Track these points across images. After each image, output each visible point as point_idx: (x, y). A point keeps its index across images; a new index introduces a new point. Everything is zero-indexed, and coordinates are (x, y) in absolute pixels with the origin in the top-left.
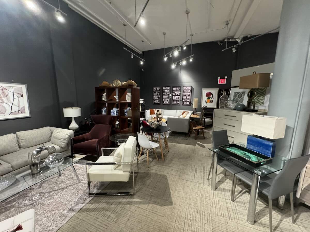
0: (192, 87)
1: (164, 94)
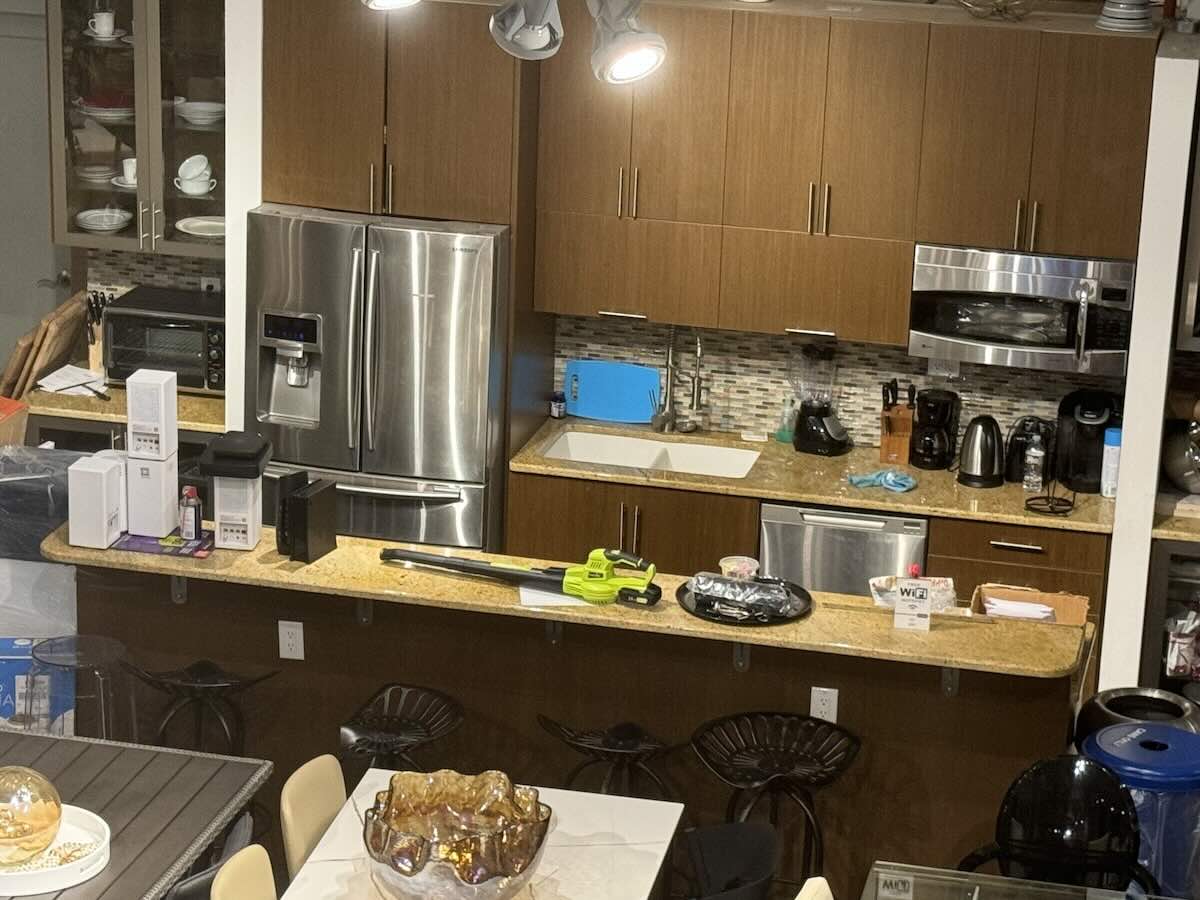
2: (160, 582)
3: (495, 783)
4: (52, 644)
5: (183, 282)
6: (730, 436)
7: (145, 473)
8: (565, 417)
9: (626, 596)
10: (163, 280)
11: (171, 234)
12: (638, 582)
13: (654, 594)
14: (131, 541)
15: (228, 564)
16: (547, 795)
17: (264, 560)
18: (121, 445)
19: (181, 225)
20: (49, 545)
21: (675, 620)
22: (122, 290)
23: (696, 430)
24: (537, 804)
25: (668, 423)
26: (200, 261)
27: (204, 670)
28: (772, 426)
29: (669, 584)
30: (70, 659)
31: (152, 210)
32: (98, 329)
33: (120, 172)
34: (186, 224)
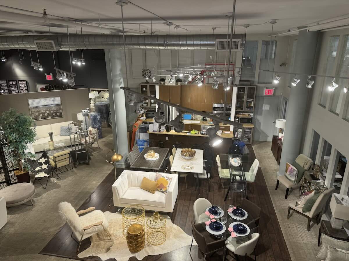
0: (26, 82)
1: (2, 88)
2: (156, 134)
3: (190, 149)
4: (147, 140)
5: (151, 110)
6: (197, 120)
7: (155, 125)
8: (183, 119)
9: (196, 133)
10: (149, 110)
11: (151, 106)
12: (197, 132)
13: (198, 133)
14: (154, 131)
15: (162, 132)
16: (195, 150)
17: (165, 132)
18: (153, 123)
19: (151, 105)
20: (147, 132)
21: (200, 135)
22: (146, 111)
23: (194, 120)
24: (194, 151)
25: (192, 119)
26: (153, 108)
27: (160, 141)
28: (201, 119)
29: (199, 132)
30: (149, 141)
31: (149, 104)
32: (145, 114)
33: (146, 101)
34: (152, 105)
